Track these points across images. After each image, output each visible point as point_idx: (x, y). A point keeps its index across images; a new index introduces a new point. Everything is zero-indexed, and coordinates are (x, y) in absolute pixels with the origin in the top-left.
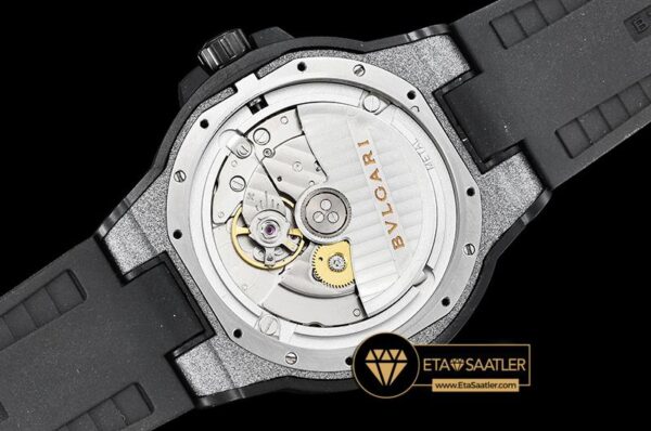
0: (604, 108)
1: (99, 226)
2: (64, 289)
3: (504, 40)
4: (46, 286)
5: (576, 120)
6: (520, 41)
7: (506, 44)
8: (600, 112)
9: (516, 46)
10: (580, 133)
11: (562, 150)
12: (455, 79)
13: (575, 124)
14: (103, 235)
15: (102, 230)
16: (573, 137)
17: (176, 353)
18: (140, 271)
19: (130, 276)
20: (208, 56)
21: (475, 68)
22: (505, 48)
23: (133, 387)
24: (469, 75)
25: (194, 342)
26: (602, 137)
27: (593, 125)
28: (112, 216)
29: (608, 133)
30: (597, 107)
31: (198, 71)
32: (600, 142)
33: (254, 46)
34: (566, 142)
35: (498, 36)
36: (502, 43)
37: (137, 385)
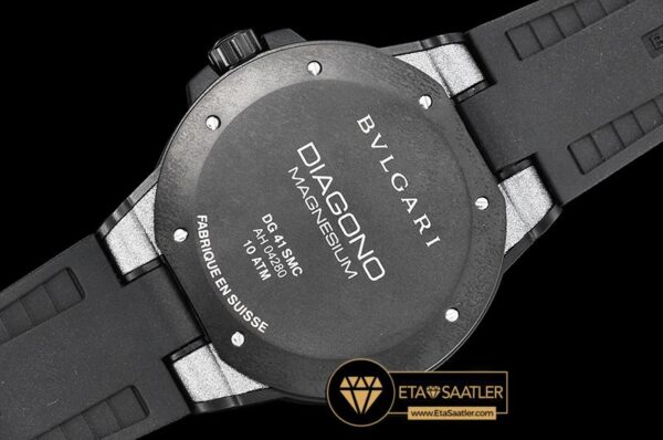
0: (617, 125)
2: (63, 287)
3: (519, 51)
4: (45, 283)
5: (589, 135)
6: (535, 53)
7: (522, 56)
8: (614, 128)
9: (531, 59)
10: (593, 149)
11: (574, 165)
12: (469, 89)
13: (588, 139)
14: (104, 234)
15: (104, 228)
16: (585, 153)
17: (174, 357)
18: (141, 272)
19: (131, 277)
20: (219, 55)
21: (489, 79)
22: (520, 59)
23: (129, 390)
24: (482, 86)
25: (192, 346)
26: (615, 154)
27: (606, 141)
28: (116, 214)
29: (621, 149)
30: (611, 123)
31: (208, 71)
32: (613, 159)
33: (266, 48)
34: (578, 157)
35: (513, 47)
36: (518, 55)
37: (133, 387)
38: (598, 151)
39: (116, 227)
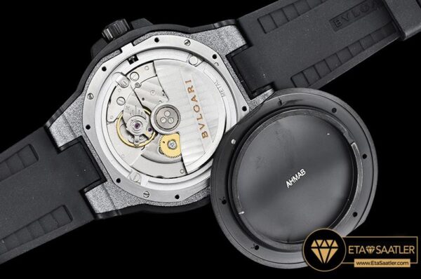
0: (316, 66)
1: (46, 121)
2: (27, 154)
3: (265, 28)
4: (18, 152)
5: (302, 72)
6: (273, 29)
7: (266, 31)
8: (315, 68)
9: (271, 32)
10: (304, 80)
13: (301, 75)
14: (48, 126)
15: (48, 123)
16: (300, 81)
17: (85, 190)
18: (68, 146)
19: (62, 149)
20: (108, 32)
21: (249, 43)
22: (265, 33)
23: (62, 207)
24: (246, 47)
25: (95, 184)
26: (316, 82)
27: (311, 75)
28: (54, 116)
29: (319, 79)
31: (102, 41)
32: (314, 84)
33: (132, 28)
34: (296, 84)
35: (262, 26)
36: (264, 30)
37: (64, 206)
38: (307, 80)
39: (54, 123)
